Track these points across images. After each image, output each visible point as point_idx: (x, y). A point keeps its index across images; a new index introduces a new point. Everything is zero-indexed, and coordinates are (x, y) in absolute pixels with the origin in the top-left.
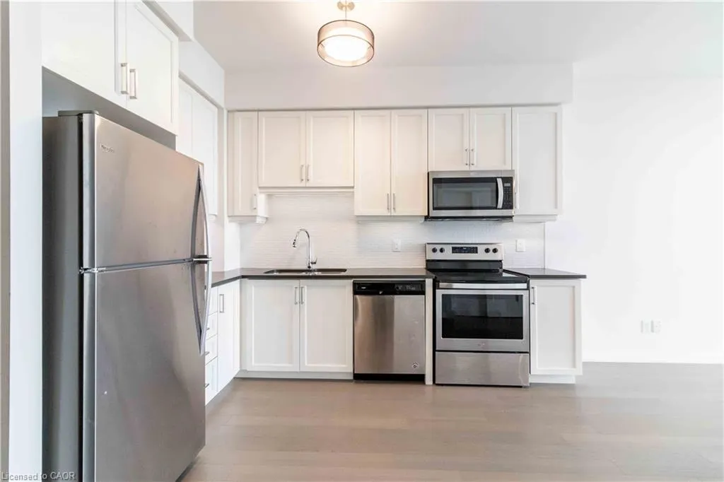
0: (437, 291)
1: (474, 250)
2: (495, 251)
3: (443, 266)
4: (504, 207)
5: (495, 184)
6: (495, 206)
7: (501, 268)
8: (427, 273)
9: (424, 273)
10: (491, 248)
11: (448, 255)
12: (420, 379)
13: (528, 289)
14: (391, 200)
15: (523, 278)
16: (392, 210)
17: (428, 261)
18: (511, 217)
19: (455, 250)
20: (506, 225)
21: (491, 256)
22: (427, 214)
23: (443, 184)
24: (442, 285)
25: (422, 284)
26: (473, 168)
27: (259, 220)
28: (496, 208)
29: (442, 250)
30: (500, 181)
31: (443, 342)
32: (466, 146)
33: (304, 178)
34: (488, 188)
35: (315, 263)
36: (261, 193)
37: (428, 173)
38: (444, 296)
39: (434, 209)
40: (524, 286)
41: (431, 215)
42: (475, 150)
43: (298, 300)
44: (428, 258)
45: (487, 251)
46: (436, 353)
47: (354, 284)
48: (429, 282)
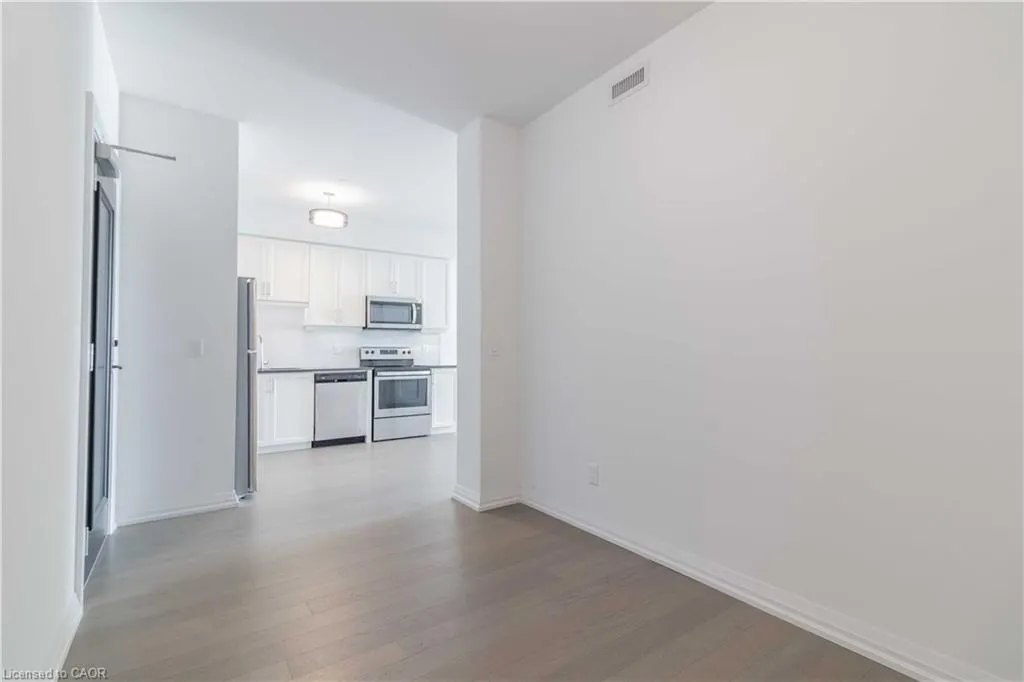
0: (376, 378)
1: (396, 352)
2: (409, 352)
3: (376, 363)
4: (417, 323)
5: (411, 307)
6: (411, 322)
7: (413, 364)
10: (407, 350)
11: (377, 356)
12: (362, 439)
13: (431, 374)
14: (339, 315)
15: (428, 368)
16: (339, 322)
18: (419, 330)
19: (382, 352)
20: (416, 335)
21: (407, 356)
22: (365, 326)
24: (379, 374)
25: (364, 374)
28: (411, 324)
29: (373, 352)
30: (414, 306)
31: (379, 413)
32: (392, 280)
34: (406, 311)
37: (366, 297)
38: (381, 382)
39: (370, 322)
40: (428, 372)
41: (367, 327)
42: (397, 283)
44: (362, 359)
45: (404, 352)
46: (374, 419)
47: (315, 376)
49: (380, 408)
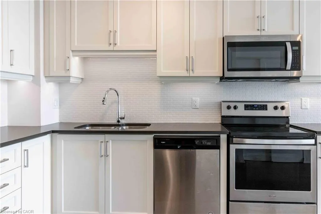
0: (231, 146)
1: (264, 108)
2: (283, 108)
3: (236, 121)
4: (293, 69)
5: (284, 47)
6: (284, 67)
7: (288, 123)
8: (222, 128)
9: (219, 129)
10: (280, 105)
11: (241, 112)
13: (316, 144)
14: (190, 62)
16: (191, 71)
17: (223, 117)
18: (297, 78)
19: (247, 107)
20: (293, 86)
21: (283, 113)
22: (222, 75)
23: (237, 48)
25: (217, 139)
26: (263, 33)
27: (72, 80)
28: (285, 69)
29: (235, 108)
30: (289, 45)
31: (236, 193)
32: (258, 14)
33: (112, 42)
34: (277, 53)
35: (124, 118)
36: (74, 56)
37: (223, 38)
38: (237, 151)
39: (229, 70)
40: (312, 141)
41: (226, 76)
42: (266, 17)
43: (103, 153)
44: (223, 115)
45: (276, 108)
46: (230, 203)
47: (155, 139)
48: (223, 138)
49: (237, 187)
